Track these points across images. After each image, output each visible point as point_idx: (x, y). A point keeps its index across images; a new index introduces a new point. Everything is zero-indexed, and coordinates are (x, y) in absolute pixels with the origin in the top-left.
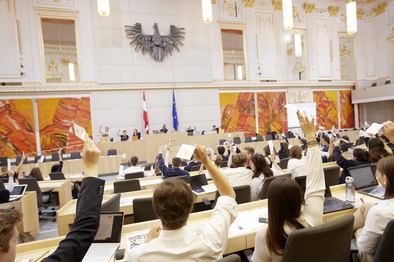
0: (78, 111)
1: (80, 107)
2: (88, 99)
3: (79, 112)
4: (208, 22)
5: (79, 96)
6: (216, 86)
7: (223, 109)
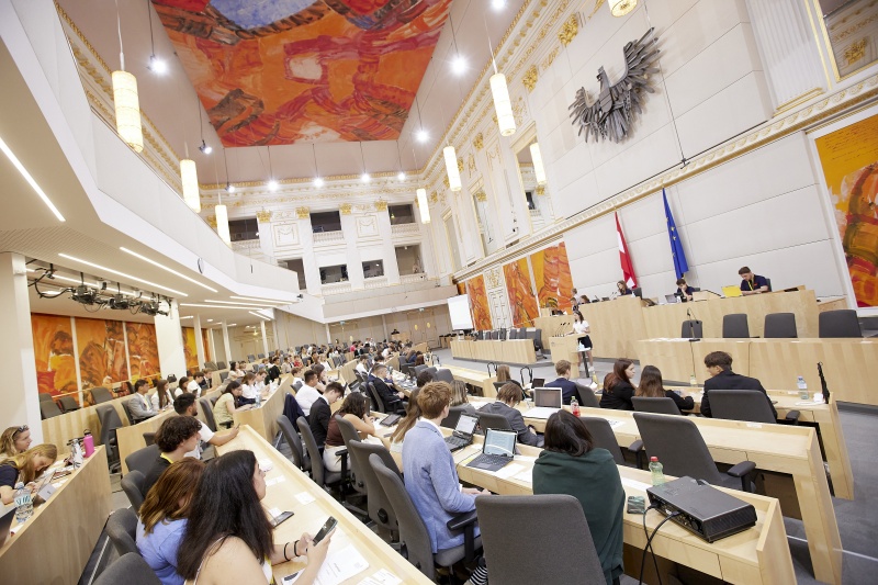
0: (560, 265)
1: (561, 258)
2: (562, 245)
3: (561, 268)
4: (628, 9)
5: (556, 243)
6: (786, 126)
7: (846, 192)
